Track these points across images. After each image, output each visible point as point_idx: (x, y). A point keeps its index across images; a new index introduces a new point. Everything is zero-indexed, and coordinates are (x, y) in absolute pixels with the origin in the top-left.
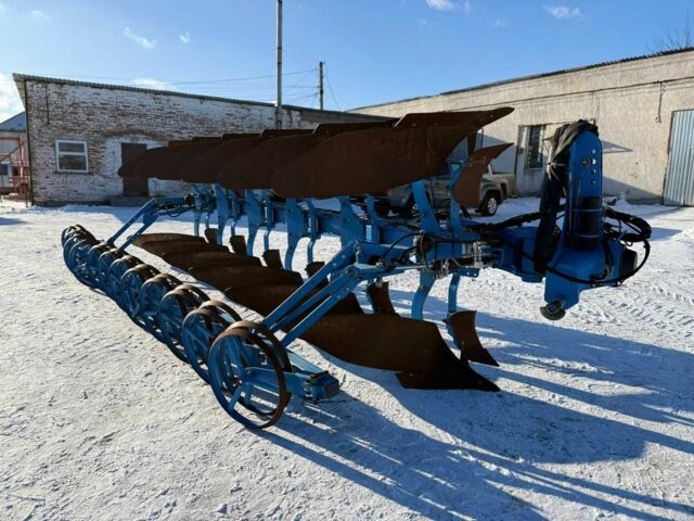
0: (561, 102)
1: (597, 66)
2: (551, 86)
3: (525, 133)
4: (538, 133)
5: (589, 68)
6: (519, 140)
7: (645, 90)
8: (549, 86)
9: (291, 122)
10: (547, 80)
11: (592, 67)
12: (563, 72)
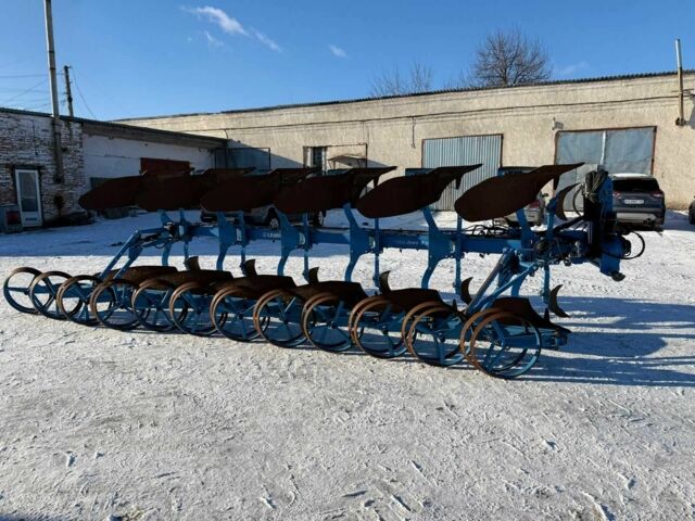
0: (338, 128)
1: (364, 100)
2: (327, 114)
3: (309, 154)
4: (320, 154)
5: (358, 101)
6: (305, 160)
7: (402, 122)
8: (326, 114)
9: (71, 135)
10: (324, 108)
11: (360, 100)
12: (337, 103)
